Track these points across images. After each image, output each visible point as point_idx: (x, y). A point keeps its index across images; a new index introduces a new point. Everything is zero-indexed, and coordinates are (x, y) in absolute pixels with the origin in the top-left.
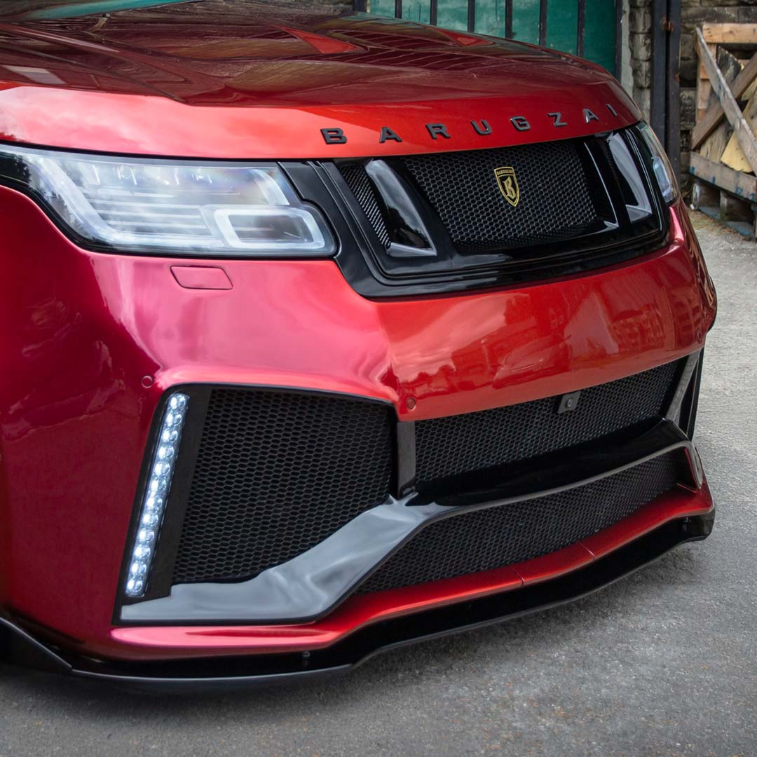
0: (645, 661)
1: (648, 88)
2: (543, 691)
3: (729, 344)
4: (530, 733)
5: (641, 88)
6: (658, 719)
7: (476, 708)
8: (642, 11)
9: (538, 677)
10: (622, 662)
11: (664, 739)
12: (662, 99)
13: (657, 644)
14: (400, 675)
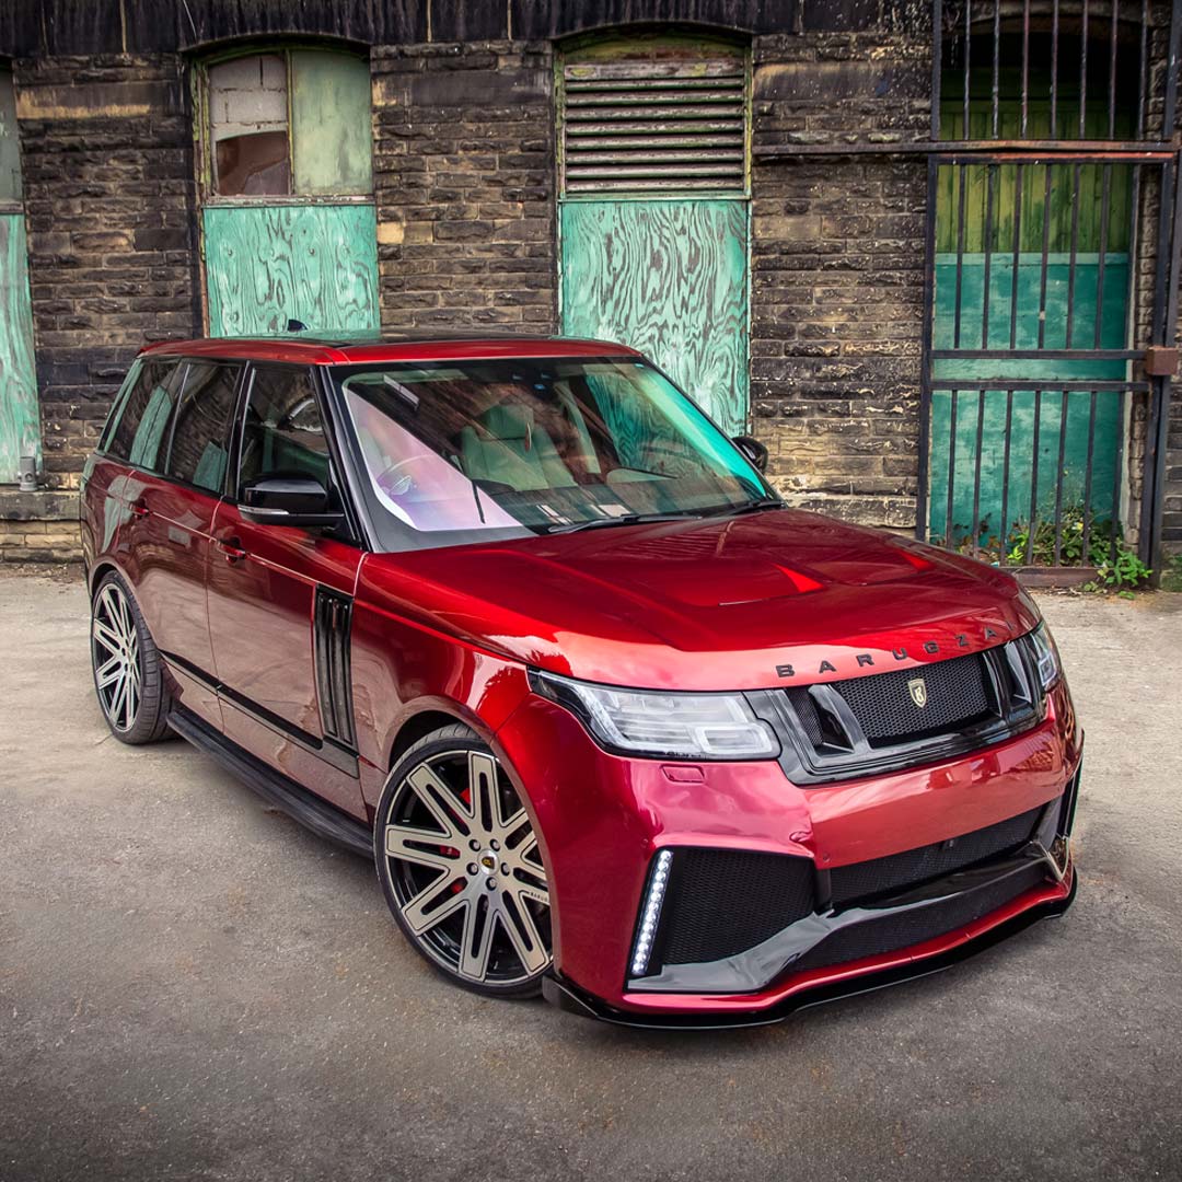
0: (994, 1011)
1: (1140, 499)
2: (917, 1033)
3: (1154, 722)
4: (898, 1068)
5: (1135, 499)
6: (987, 1059)
7: (868, 1045)
8: (1138, 442)
9: (918, 1021)
10: (979, 1010)
11: (985, 1076)
12: (1149, 509)
13: (1007, 997)
14: (826, 1016)
